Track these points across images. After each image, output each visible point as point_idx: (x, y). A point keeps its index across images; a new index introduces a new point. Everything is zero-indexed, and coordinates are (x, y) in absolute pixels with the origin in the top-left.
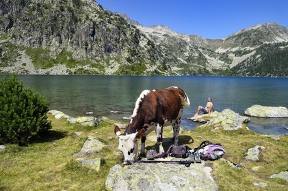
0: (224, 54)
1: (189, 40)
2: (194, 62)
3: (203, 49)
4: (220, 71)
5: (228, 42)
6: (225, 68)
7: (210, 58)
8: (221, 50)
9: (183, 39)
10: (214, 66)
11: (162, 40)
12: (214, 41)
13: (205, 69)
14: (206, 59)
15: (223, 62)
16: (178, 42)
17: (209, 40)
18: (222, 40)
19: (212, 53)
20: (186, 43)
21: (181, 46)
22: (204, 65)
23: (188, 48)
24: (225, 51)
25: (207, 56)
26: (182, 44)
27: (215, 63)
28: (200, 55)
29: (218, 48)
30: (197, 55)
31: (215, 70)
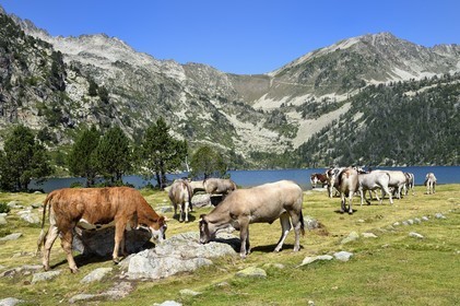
0: (275, 113)
1: (182, 77)
2: (202, 137)
3: (222, 100)
4: (269, 156)
5: (283, 82)
6: (280, 149)
7: (242, 125)
8: (266, 104)
9: (168, 74)
10: (253, 143)
11: (113, 76)
12: (248, 79)
13: (232, 153)
14: (232, 127)
15: (275, 134)
16: (157, 81)
17: (236, 78)
18: (267, 78)
19: (246, 112)
20: (177, 86)
21: (164, 94)
22: (229, 143)
23: (183, 99)
24: (277, 105)
25: (233, 119)
26: (168, 89)
27: (255, 137)
28: (216, 116)
29: (258, 97)
30: (208, 116)
31: (256, 156)
